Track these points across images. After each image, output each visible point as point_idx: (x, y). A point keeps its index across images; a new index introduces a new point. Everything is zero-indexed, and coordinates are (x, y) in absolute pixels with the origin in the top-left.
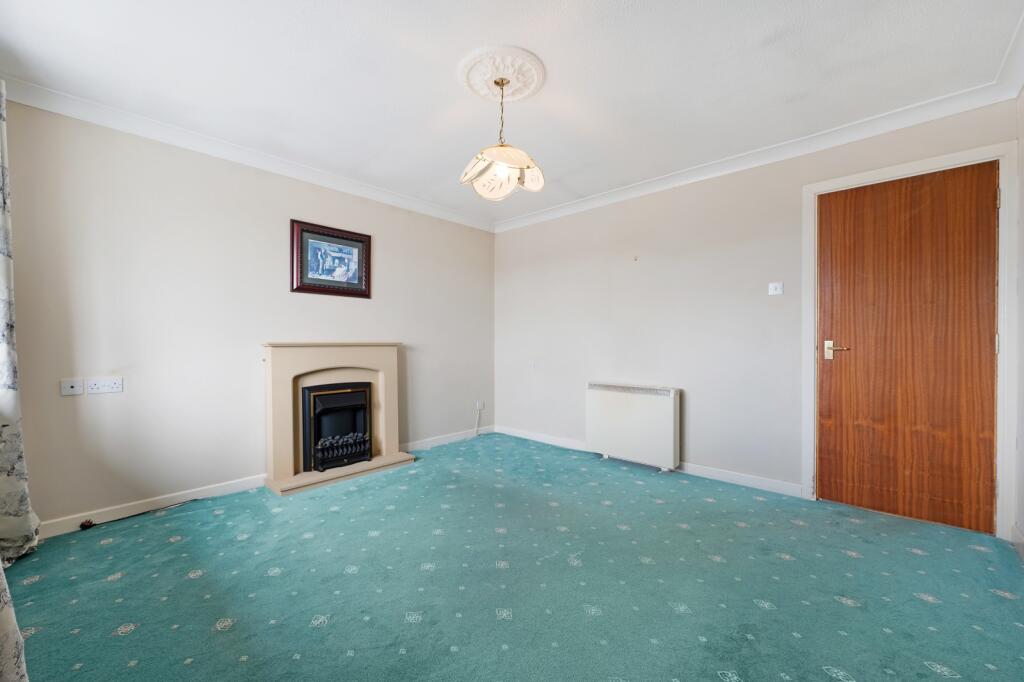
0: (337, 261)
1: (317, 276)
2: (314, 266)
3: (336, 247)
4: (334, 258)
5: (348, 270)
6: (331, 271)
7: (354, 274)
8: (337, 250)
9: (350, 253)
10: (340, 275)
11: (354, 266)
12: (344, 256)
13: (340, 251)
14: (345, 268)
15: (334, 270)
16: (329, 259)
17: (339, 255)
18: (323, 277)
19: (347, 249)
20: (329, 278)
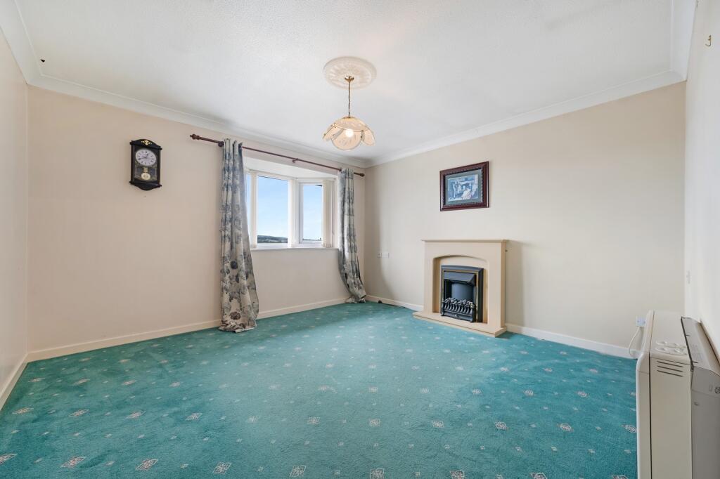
0: (464, 187)
1: (453, 200)
2: (451, 193)
3: (463, 178)
4: (462, 186)
5: (471, 191)
6: (461, 194)
7: (475, 192)
8: (464, 180)
9: (473, 179)
10: (466, 196)
11: (475, 187)
12: (468, 182)
13: (466, 180)
14: (470, 190)
15: (462, 193)
16: (460, 187)
17: (465, 183)
18: (457, 199)
19: (469, 177)
20: (460, 199)
